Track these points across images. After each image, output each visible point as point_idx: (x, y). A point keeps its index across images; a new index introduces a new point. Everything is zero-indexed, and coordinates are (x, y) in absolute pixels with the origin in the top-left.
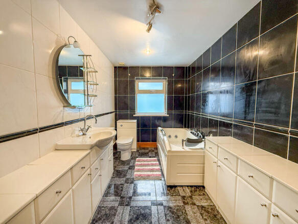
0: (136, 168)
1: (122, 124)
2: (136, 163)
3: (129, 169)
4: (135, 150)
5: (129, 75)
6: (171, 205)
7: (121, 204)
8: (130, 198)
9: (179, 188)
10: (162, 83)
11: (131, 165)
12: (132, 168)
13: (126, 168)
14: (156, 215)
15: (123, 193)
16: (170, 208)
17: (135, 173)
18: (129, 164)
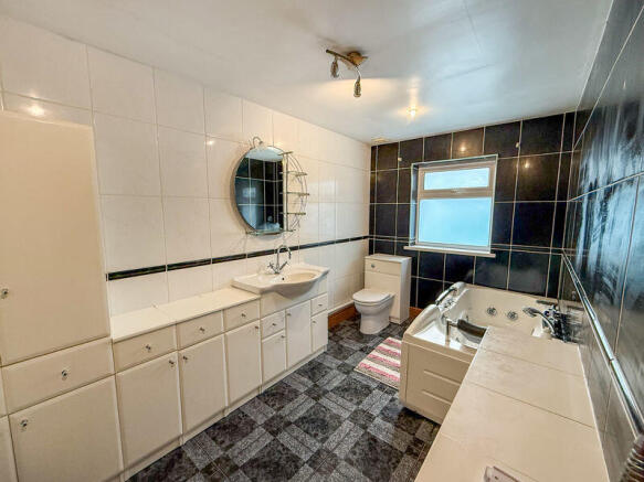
0: (374, 353)
1: (375, 263)
2: (381, 345)
3: (361, 350)
4: (398, 322)
5: (399, 159)
6: (380, 437)
7: (308, 392)
8: (326, 392)
9: (424, 423)
10: (487, 170)
11: (370, 345)
12: (365, 351)
13: (356, 346)
14: (343, 435)
15: (321, 381)
16: (374, 439)
17: (365, 361)
18: (366, 342)
